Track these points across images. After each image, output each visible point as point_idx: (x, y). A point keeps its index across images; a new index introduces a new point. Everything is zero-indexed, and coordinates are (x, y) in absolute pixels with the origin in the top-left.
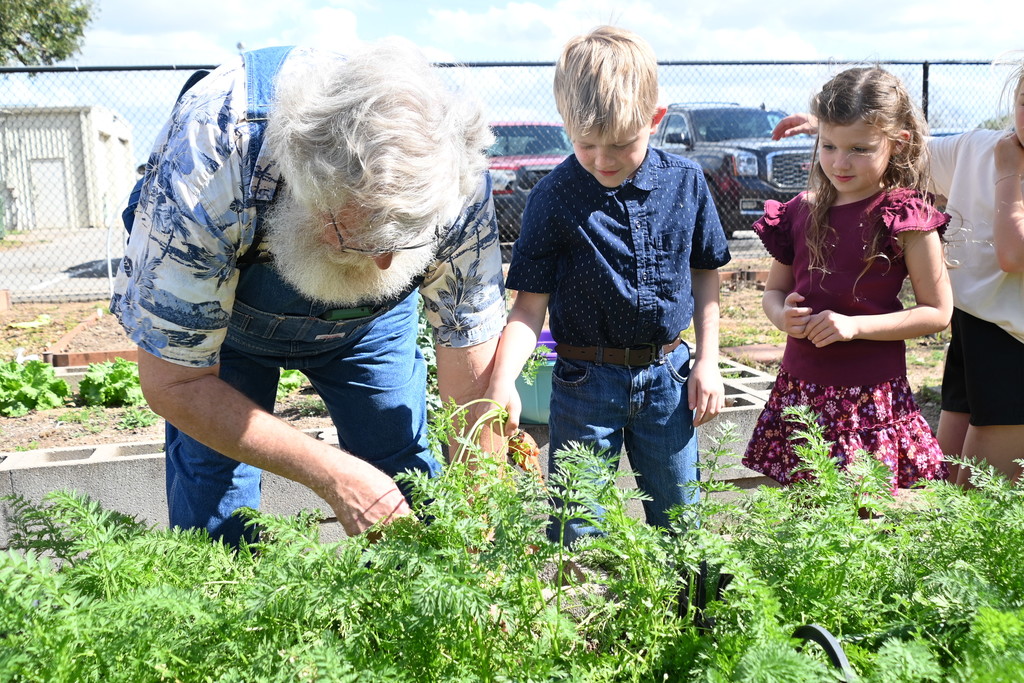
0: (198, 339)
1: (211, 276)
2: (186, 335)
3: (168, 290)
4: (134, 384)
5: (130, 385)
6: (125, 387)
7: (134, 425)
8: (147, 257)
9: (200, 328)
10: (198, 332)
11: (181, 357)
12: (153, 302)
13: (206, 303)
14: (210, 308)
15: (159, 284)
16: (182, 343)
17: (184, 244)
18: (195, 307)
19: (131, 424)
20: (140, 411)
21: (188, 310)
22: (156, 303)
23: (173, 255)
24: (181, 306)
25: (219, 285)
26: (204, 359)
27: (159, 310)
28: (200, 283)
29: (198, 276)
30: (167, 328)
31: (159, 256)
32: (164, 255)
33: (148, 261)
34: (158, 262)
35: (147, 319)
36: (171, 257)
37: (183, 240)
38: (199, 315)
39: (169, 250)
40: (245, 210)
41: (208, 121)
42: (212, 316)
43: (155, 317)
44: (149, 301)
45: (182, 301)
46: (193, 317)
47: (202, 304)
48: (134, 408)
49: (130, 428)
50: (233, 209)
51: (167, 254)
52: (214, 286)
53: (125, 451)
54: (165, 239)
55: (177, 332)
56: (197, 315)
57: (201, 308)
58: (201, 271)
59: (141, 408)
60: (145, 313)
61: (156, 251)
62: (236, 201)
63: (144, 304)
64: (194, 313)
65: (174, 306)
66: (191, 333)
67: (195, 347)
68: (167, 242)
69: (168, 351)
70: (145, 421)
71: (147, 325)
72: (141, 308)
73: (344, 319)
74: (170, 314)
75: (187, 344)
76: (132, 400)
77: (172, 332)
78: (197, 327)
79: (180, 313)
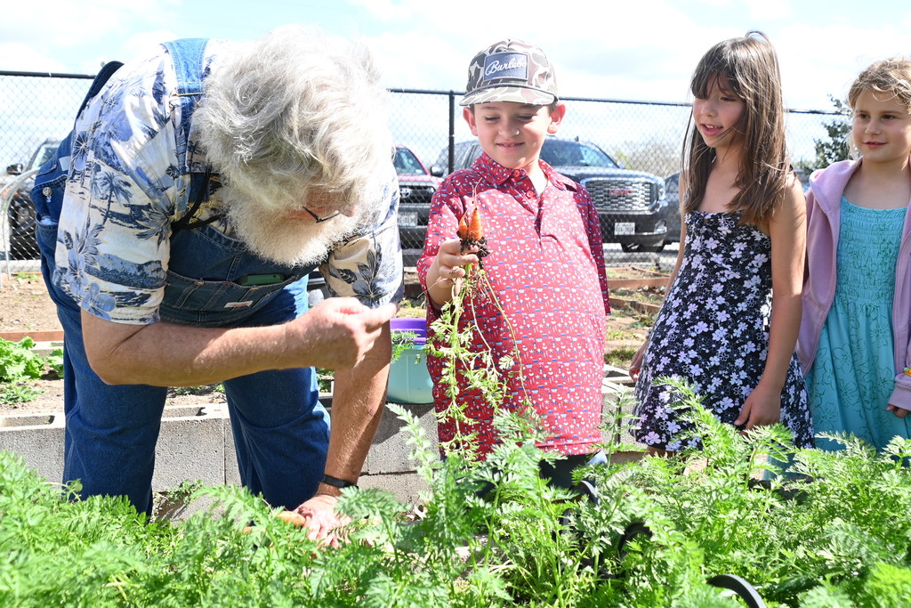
0: (144, 298)
1: (152, 235)
2: (132, 295)
3: (113, 253)
4: (14, 362)
5: (10, 362)
6: (5, 364)
7: (15, 400)
8: (88, 225)
9: (146, 287)
10: (145, 291)
11: (130, 317)
12: (98, 267)
13: (150, 263)
14: (153, 267)
15: (103, 249)
16: (129, 304)
17: (126, 206)
18: (140, 267)
19: (11, 399)
20: (20, 388)
21: (133, 271)
22: (102, 268)
23: (114, 219)
24: (127, 267)
25: (159, 244)
26: (150, 317)
27: (105, 275)
28: (143, 242)
29: (141, 236)
30: (114, 291)
31: (101, 222)
32: (105, 220)
33: (90, 229)
34: (100, 228)
35: (94, 285)
36: (112, 222)
37: (126, 202)
38: (144, 275)
39: (109, 215)
40: (180, 177)
41: (144, 94)
42: (155, 275)
43: (101, 281)
44: (94, 266)
45: (127, 262)
46: (138, 277)
47: (146, 264)
48: (14, 384)
49: (10, 403)
50: (169, 174)
51: (108, 219)
52: (155, 244)
53: (11, 422)
54: (104, 205)
55: (124, 293)
56: (142, 275)
57: (145, 268)
58: (143, 231)
59: (20, 385)
60: (91, 279)
61: (97, 218)
62: (172, 168)
63: (89, 271)
64: (139, 274)
65: (119, 268)
66: (138, 292)
67: (142, 306)
68: (106, 207)
69: (116, 313)
70: (26, 396)
71: (94, 291)
72: (87, 275)
73: (258, 285)
74: (116, 276)
75: (134, 303)
76: (11, 377)
77: (119, 294)
78: (143, 286)
79: (126, 274)
